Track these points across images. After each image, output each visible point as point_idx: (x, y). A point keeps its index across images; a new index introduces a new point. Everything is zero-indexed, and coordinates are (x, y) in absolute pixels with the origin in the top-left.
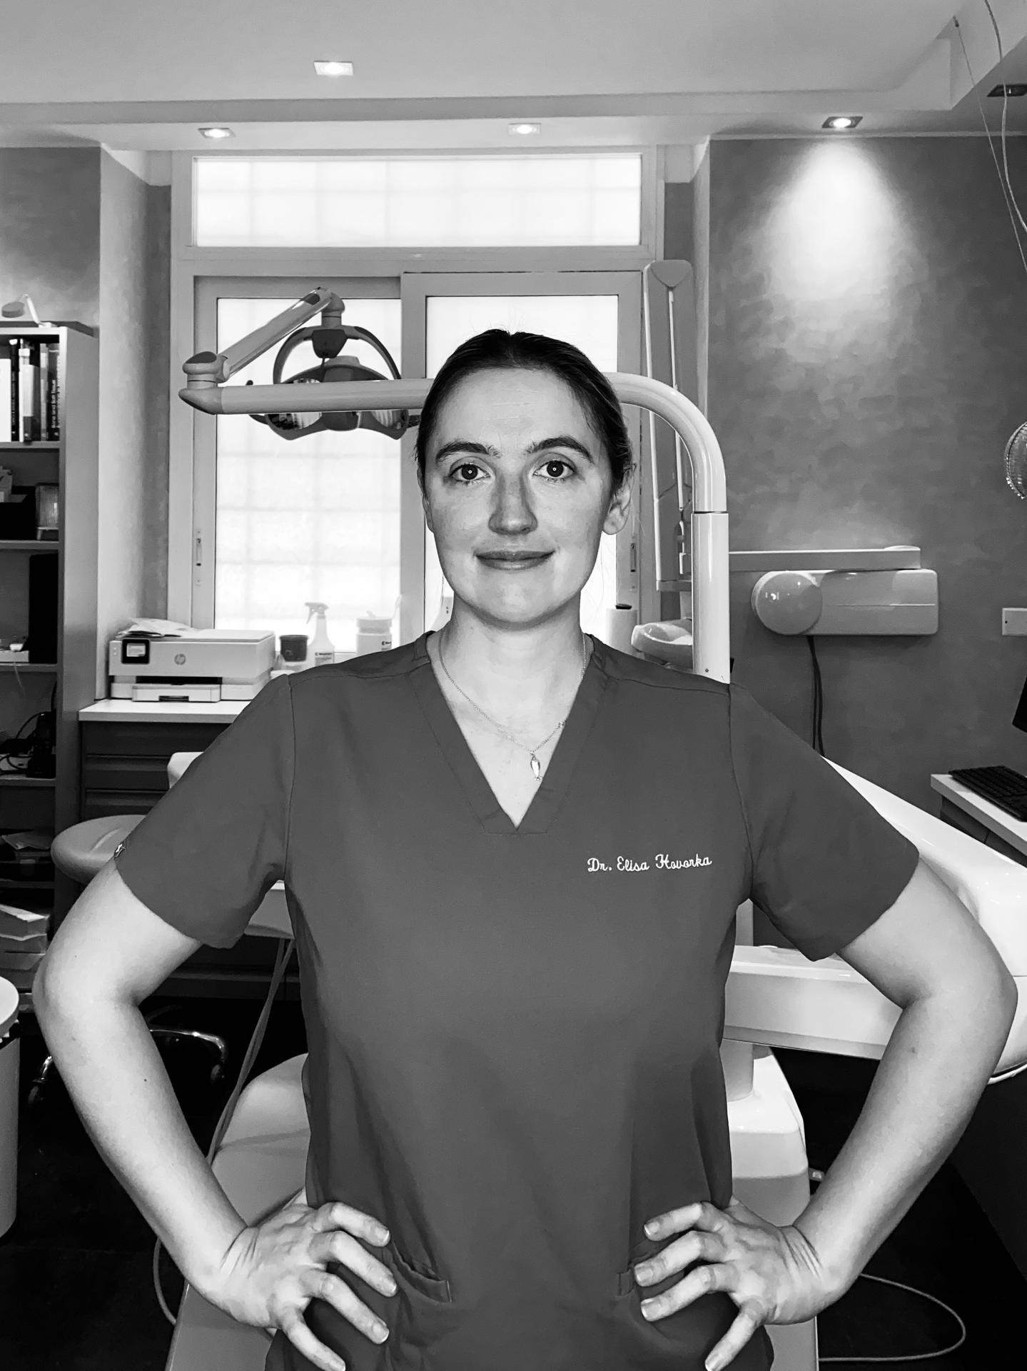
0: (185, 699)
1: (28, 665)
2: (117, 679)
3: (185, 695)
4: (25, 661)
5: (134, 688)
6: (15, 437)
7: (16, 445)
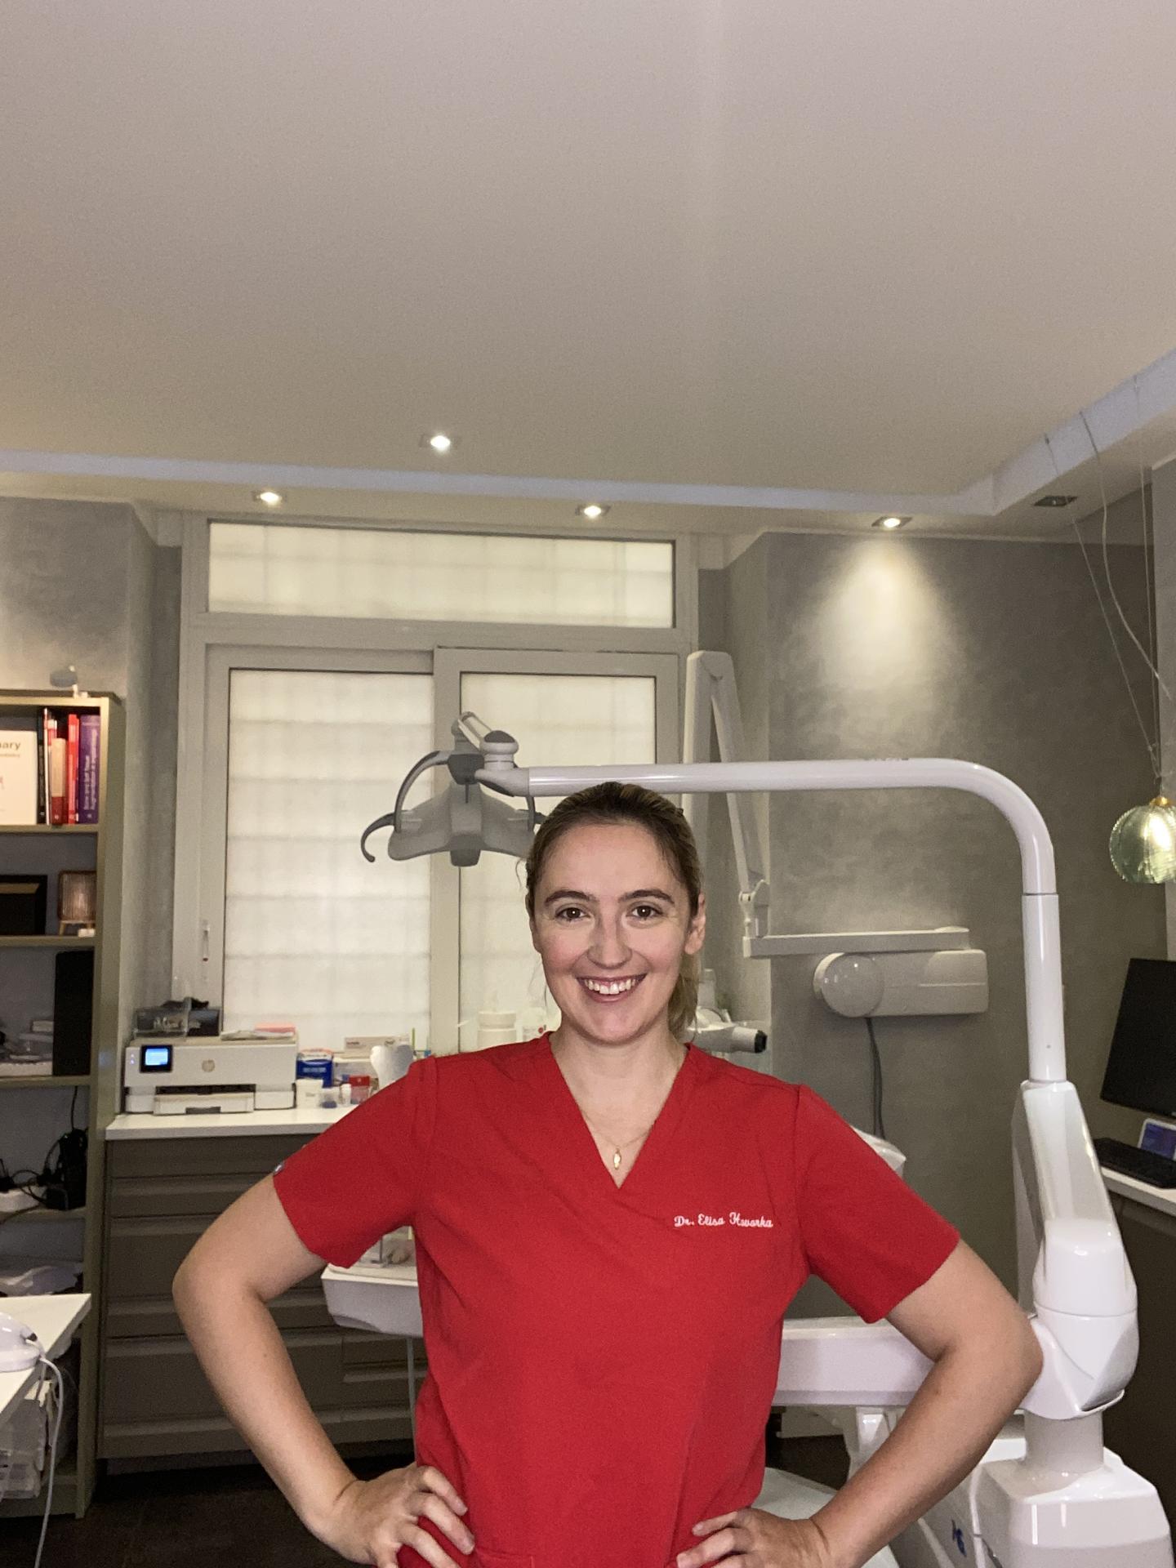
0: (216, 1110)
1: (50, 1078)
2: (132, 1091)
3: (218, 1105)
4: (47, 1074)
5: (156, 1100)
6: (41, 820)
7: (42, 828)
